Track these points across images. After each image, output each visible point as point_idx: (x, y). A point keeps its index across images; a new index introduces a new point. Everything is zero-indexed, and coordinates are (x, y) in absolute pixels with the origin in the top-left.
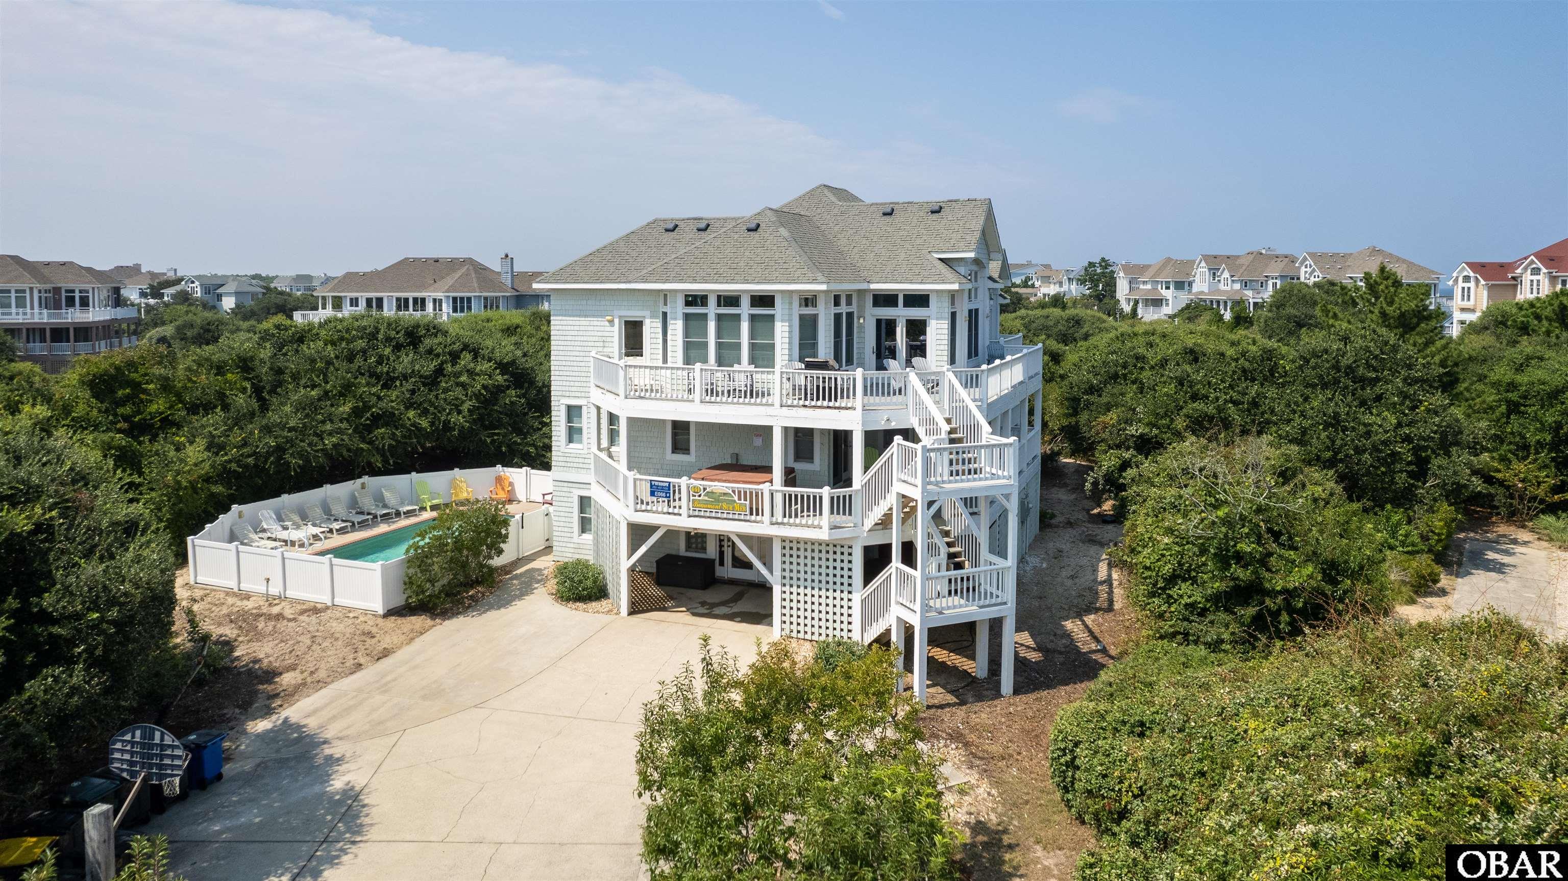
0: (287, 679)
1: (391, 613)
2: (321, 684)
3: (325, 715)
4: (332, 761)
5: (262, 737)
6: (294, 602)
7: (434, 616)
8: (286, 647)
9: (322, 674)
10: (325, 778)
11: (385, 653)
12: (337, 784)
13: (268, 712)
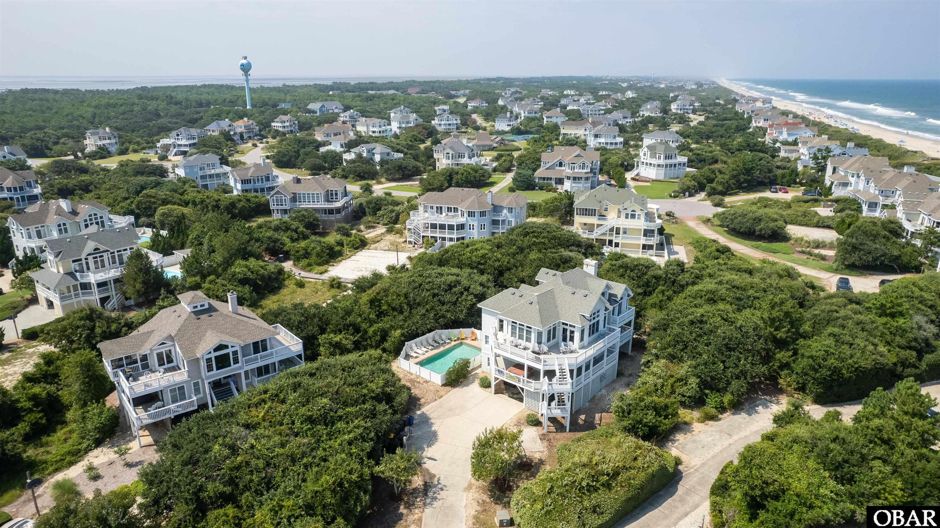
0: (422, 401)
1: (443, 385)
2: (429, 403)
3: (430, 411)
4: (432, 424)
5: (419, 415)
6: (422, 378)
7: (452, 387)
8: (421, 392)
9: (429, 401)
10: (431, 427)
11: (441, 397)
12: (433, 429)
13: (419, 409)
